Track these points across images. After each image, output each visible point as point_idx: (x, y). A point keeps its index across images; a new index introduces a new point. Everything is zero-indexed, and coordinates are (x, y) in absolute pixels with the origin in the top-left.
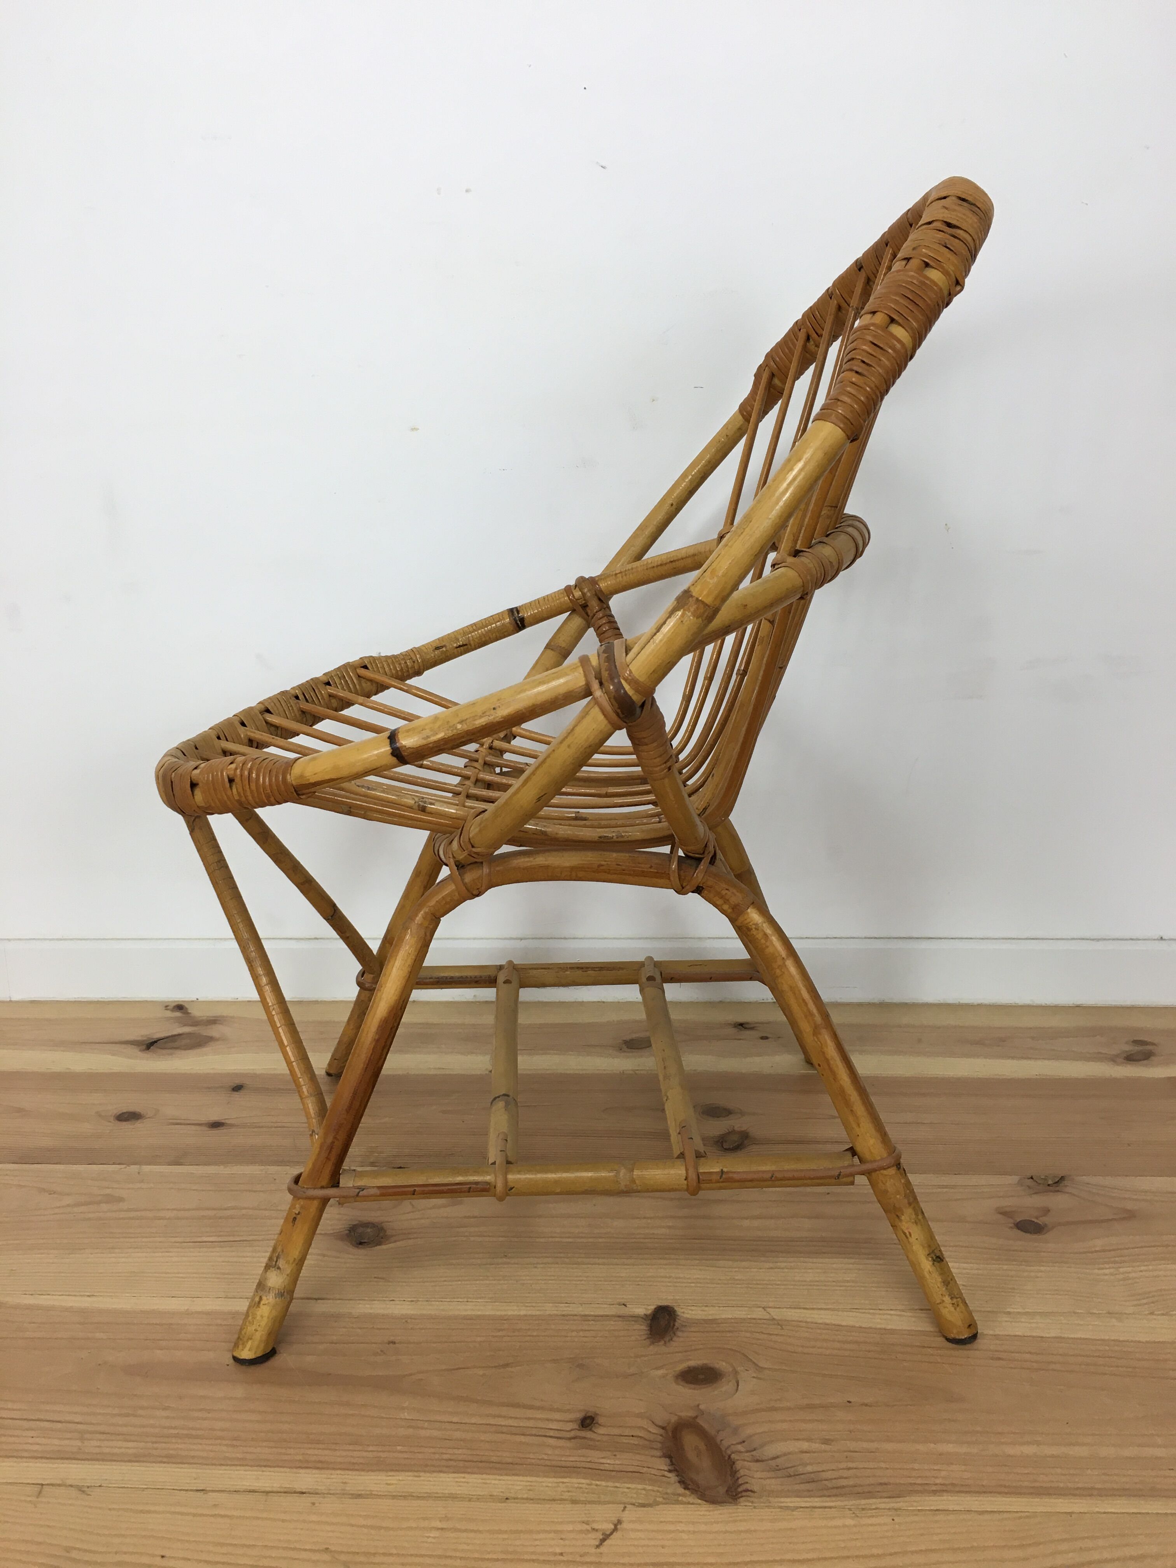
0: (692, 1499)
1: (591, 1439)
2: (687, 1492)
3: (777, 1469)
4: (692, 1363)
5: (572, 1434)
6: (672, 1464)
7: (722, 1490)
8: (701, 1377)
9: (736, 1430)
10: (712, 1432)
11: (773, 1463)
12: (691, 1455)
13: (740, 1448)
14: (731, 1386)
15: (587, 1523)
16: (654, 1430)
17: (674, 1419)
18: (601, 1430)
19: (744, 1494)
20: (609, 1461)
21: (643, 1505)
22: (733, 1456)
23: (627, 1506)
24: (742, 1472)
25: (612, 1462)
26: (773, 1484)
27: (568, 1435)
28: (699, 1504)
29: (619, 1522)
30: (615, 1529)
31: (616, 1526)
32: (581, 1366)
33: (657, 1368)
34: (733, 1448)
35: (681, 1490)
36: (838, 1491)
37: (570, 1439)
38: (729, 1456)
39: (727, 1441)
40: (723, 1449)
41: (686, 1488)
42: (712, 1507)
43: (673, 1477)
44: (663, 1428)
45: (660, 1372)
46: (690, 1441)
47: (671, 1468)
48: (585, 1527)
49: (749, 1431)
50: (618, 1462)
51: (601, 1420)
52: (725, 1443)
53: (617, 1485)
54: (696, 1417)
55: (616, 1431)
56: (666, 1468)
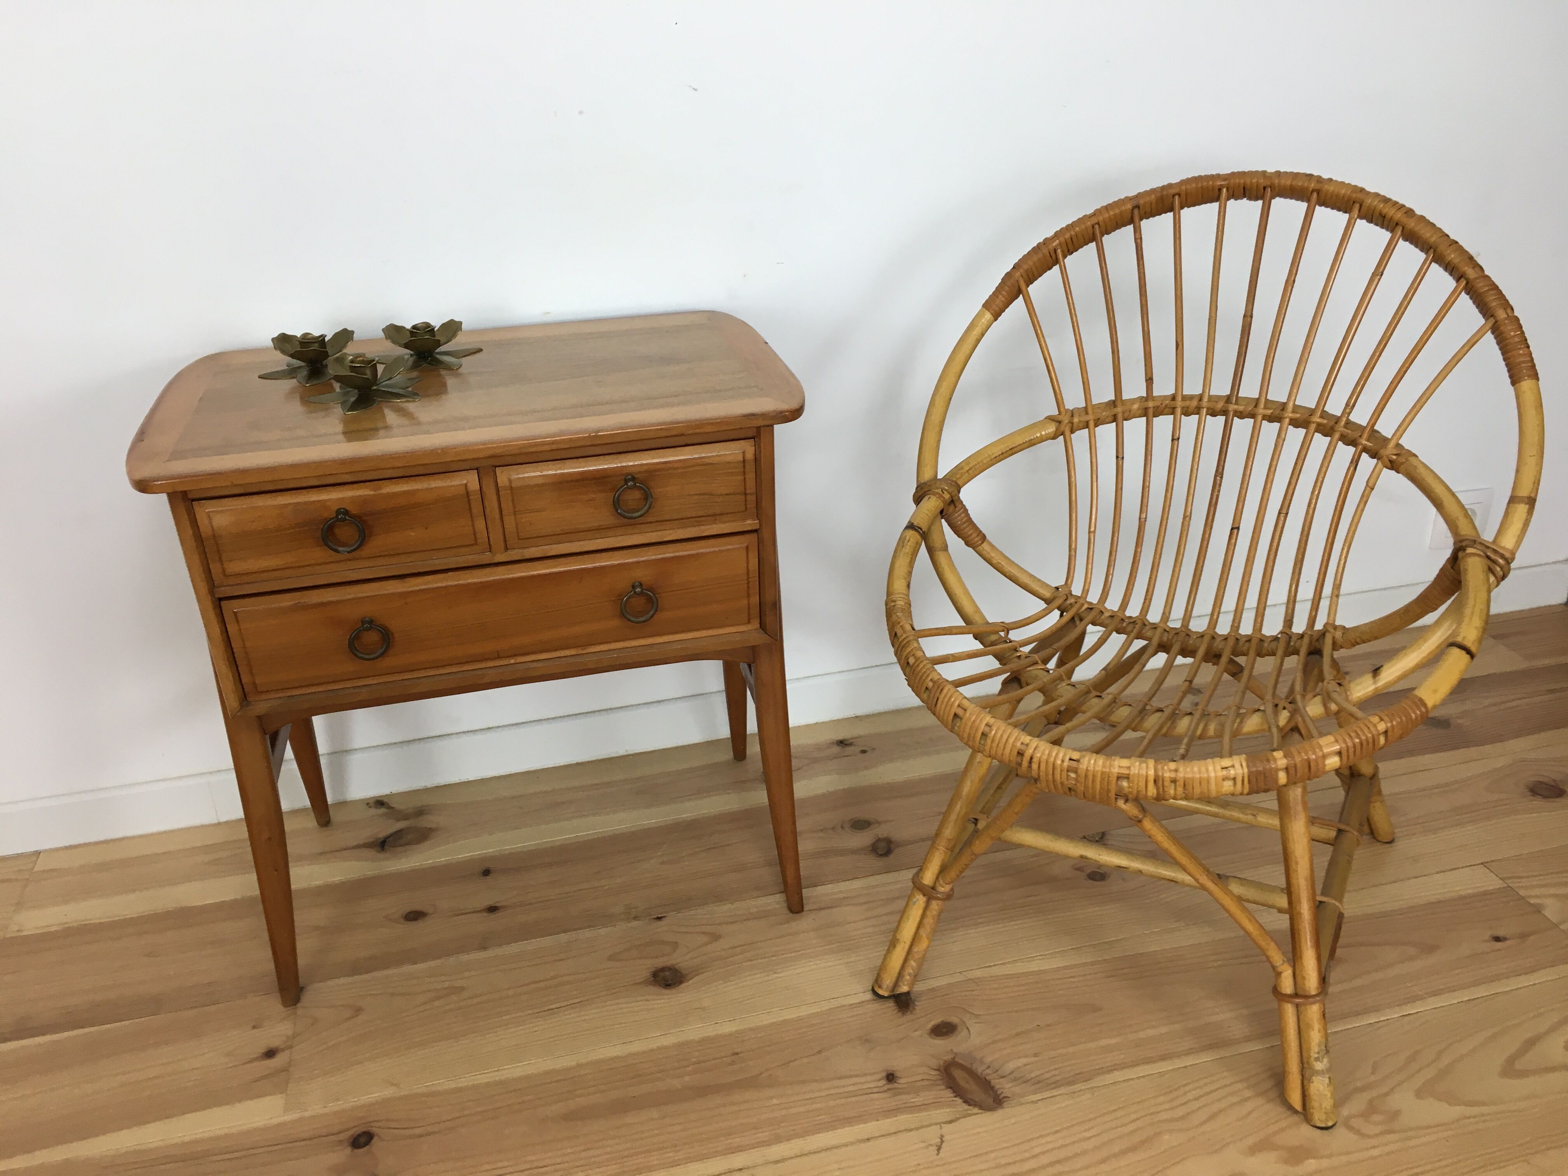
0: (976, 1110)
1: (899, 1088)
2: (971, 1107)
3: (1016, 1079)
4: (933, 1023)
5: (886, 1088)
6: (954, 1092)
7: (990, 1101)
8: (944, 1030)
9: (982, 1062)
10: (969, 1066)
11: (1011, 1076)
12: (962, 1083)
13: (988, 1071)
14: (965, 1031)
15: (924, 1142)
16: (934, 1073)
17: (942, 1063)
18: (901, 1081)
19: (1004, 1100)
20: (918, 1100)
21: (951, 1122)
22: (987, 1078)
23: (942, 1125)
24: (997, 1087)
25: (917, 1100)
26: (1017, 1089)
27: (882, 1089)
28: (981, 1113)
29: (942, 1137)
30: (942, 1142)
31: (941, 1139)
32: (867, 1041)
33: (915, 1031)
34: (985, 1073)
35: (966, 1107)
36: (1056, 1085)
37: (885, 1091)
38: (986, 1079)
39: (980, 1069)
40: (979, 1074)
41: (969, 1105)
42: (988, 1114)
43: (959, 1101)
44: (938, 1070)
45: (918, 1033)
46: (958, 1074)
47: (955, 1094)
48: (923, 1145)
49: (988, 1060)
50: (922, 1099)
51: (898, 1074)
52: (980, 1070)
53: (930, 1113)
54: (954, 1058)
55: (912, 1079)
56: (952, 1095)
